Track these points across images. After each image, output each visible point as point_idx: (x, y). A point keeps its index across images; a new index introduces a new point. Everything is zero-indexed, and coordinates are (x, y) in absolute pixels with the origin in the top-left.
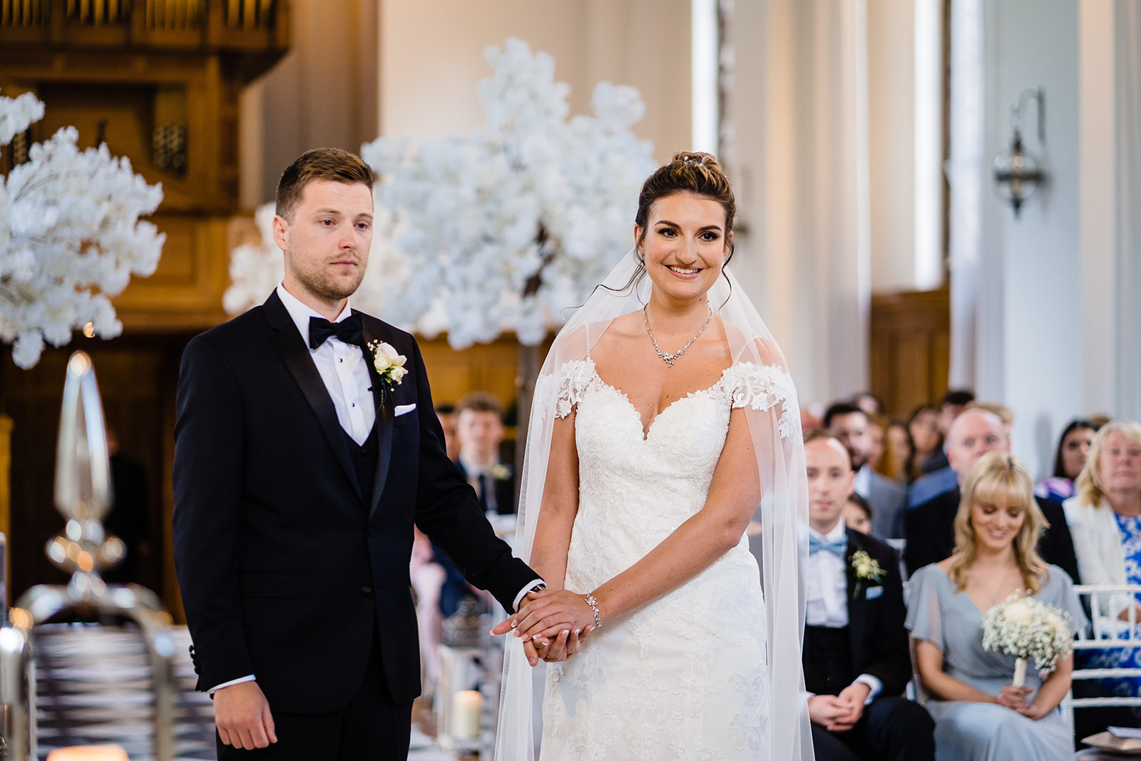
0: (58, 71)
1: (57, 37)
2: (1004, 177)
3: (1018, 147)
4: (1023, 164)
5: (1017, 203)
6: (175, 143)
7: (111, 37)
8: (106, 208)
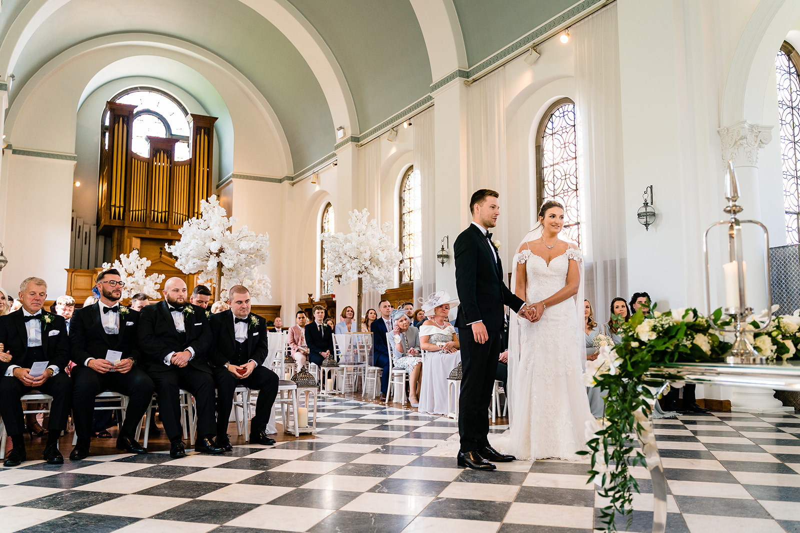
0: (147, 235)
2: (439, 256)
3: (443, 249)
4: (445, 253)
5: (443, 263)
7: (162, 226)
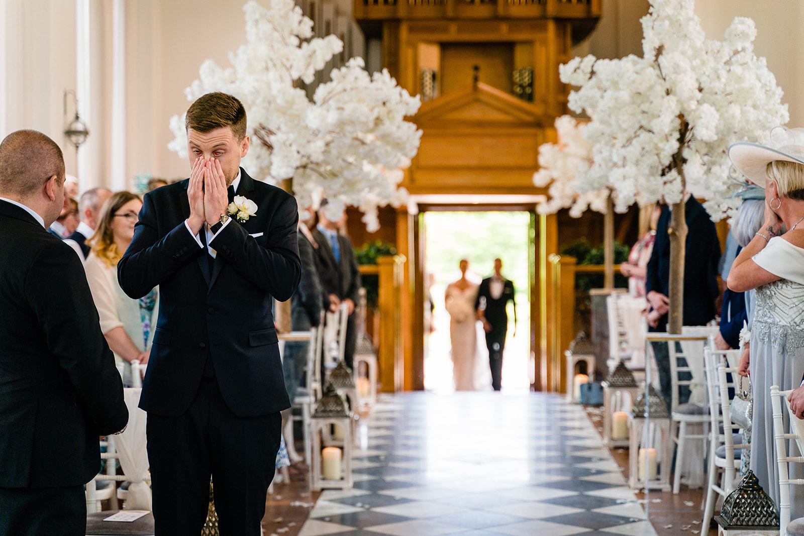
0: (453, 34)
1: (450, 13)
6: (527, 80)
7: (485, 12)
8: (379, 111)
